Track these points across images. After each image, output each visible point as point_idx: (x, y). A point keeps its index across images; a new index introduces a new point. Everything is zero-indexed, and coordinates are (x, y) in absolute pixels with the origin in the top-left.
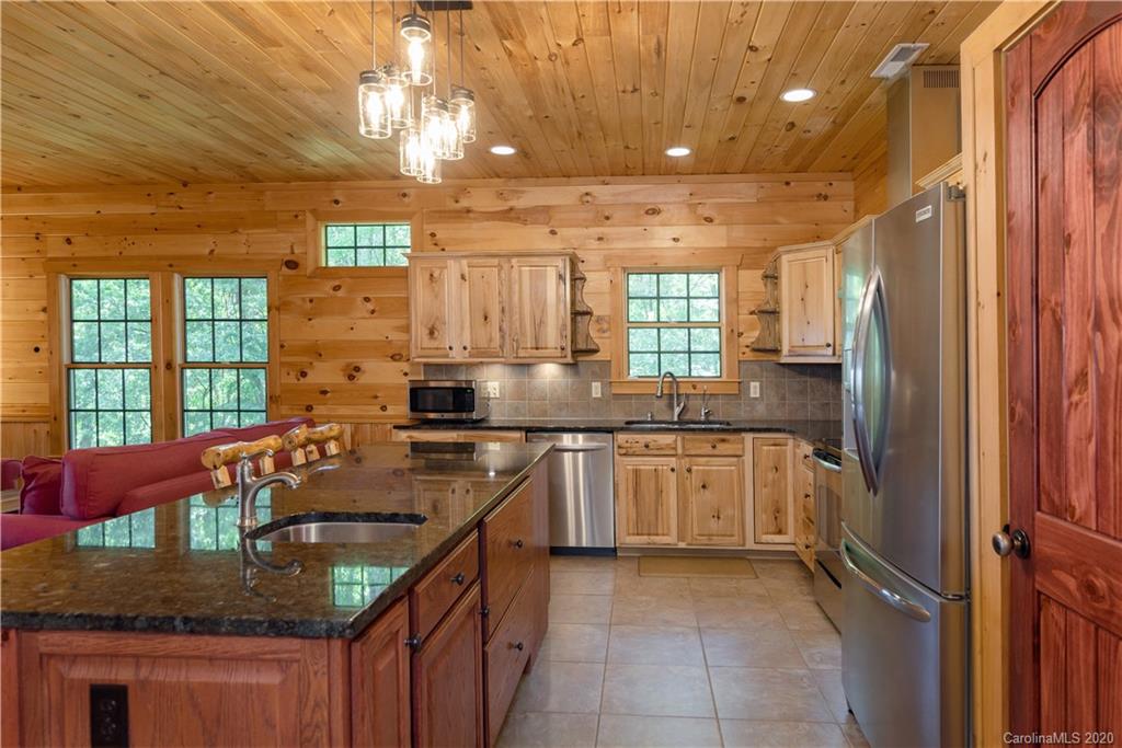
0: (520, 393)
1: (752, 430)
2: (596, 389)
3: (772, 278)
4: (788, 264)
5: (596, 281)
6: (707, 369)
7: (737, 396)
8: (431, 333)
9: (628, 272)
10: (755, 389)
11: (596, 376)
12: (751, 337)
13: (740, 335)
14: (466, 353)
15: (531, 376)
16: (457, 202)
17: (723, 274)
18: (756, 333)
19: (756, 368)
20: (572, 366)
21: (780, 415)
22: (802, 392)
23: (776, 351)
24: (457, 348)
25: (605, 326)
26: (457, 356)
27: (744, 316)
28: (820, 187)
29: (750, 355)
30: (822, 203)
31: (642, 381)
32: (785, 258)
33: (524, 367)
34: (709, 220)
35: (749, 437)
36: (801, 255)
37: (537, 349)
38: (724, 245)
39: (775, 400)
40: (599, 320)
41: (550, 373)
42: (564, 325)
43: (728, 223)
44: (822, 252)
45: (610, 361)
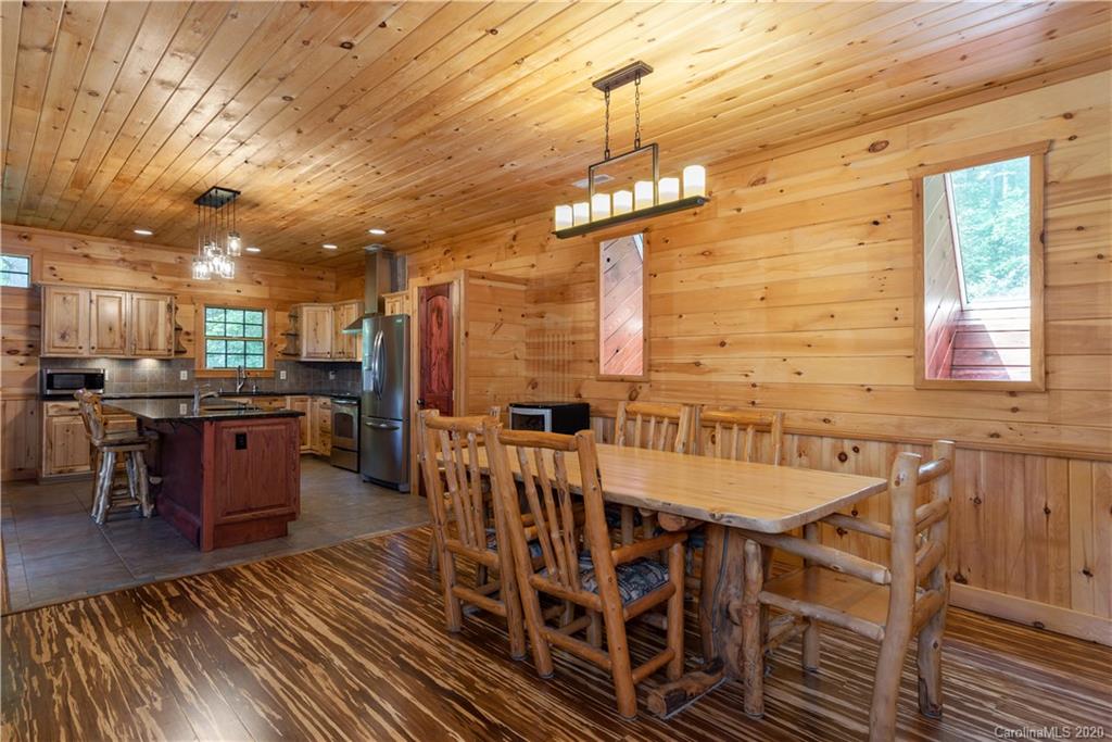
0: (125, 378)
1: (291, 394)
2: (184, 375)
3: (295, 317)
4: (307, 312)
5: (186, 310)
6: (256, 363)
7: (274, 379)
8: (63, 337)
9: (207, 306)
10: (283, 375)
11: (184, 368)
12: (281, 347)
13: (276, 345)
14: (94, 351)
15: (134, 367)
16: (75, 248)
17: (266, 313)
18: (284, 346)
19: (284, 364)
20: (165, 361)
21: (296, 389)
22: (309, 377)
23: (297, 355)
24: (86, 347)
25: (191, 337)
26: (85, 353)
27: (278, 335)
28: (319, 273)
29: (281, 357)
30: (320, 282)
31: (217, 370)
32: (305, 309)
33: (129, 361)
34: (259, 283)
35: (288, 398)
36: (314, 308)
37: (150, 349)
38: (266, 296)
39: (293, 381)
40: (188, 334)
41: (149, 365)
42: (171, 336)
43: (270, 286)
44: (326, 309)
45: (194, 359)
